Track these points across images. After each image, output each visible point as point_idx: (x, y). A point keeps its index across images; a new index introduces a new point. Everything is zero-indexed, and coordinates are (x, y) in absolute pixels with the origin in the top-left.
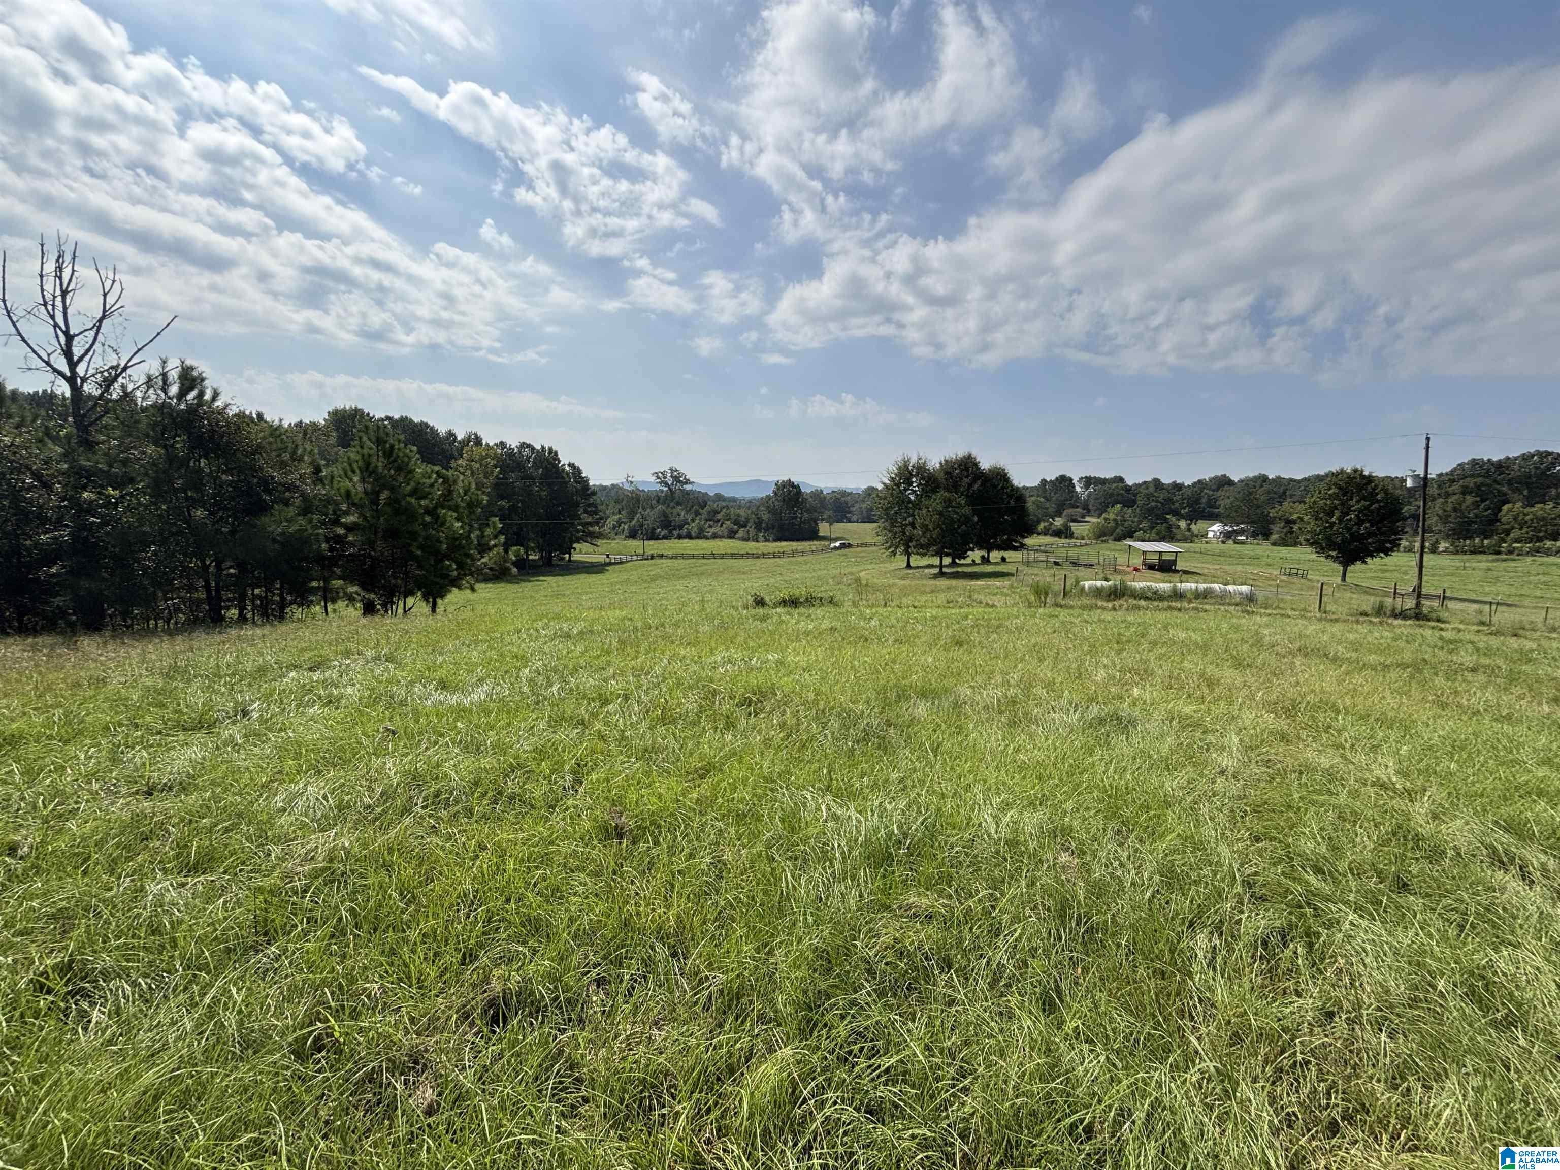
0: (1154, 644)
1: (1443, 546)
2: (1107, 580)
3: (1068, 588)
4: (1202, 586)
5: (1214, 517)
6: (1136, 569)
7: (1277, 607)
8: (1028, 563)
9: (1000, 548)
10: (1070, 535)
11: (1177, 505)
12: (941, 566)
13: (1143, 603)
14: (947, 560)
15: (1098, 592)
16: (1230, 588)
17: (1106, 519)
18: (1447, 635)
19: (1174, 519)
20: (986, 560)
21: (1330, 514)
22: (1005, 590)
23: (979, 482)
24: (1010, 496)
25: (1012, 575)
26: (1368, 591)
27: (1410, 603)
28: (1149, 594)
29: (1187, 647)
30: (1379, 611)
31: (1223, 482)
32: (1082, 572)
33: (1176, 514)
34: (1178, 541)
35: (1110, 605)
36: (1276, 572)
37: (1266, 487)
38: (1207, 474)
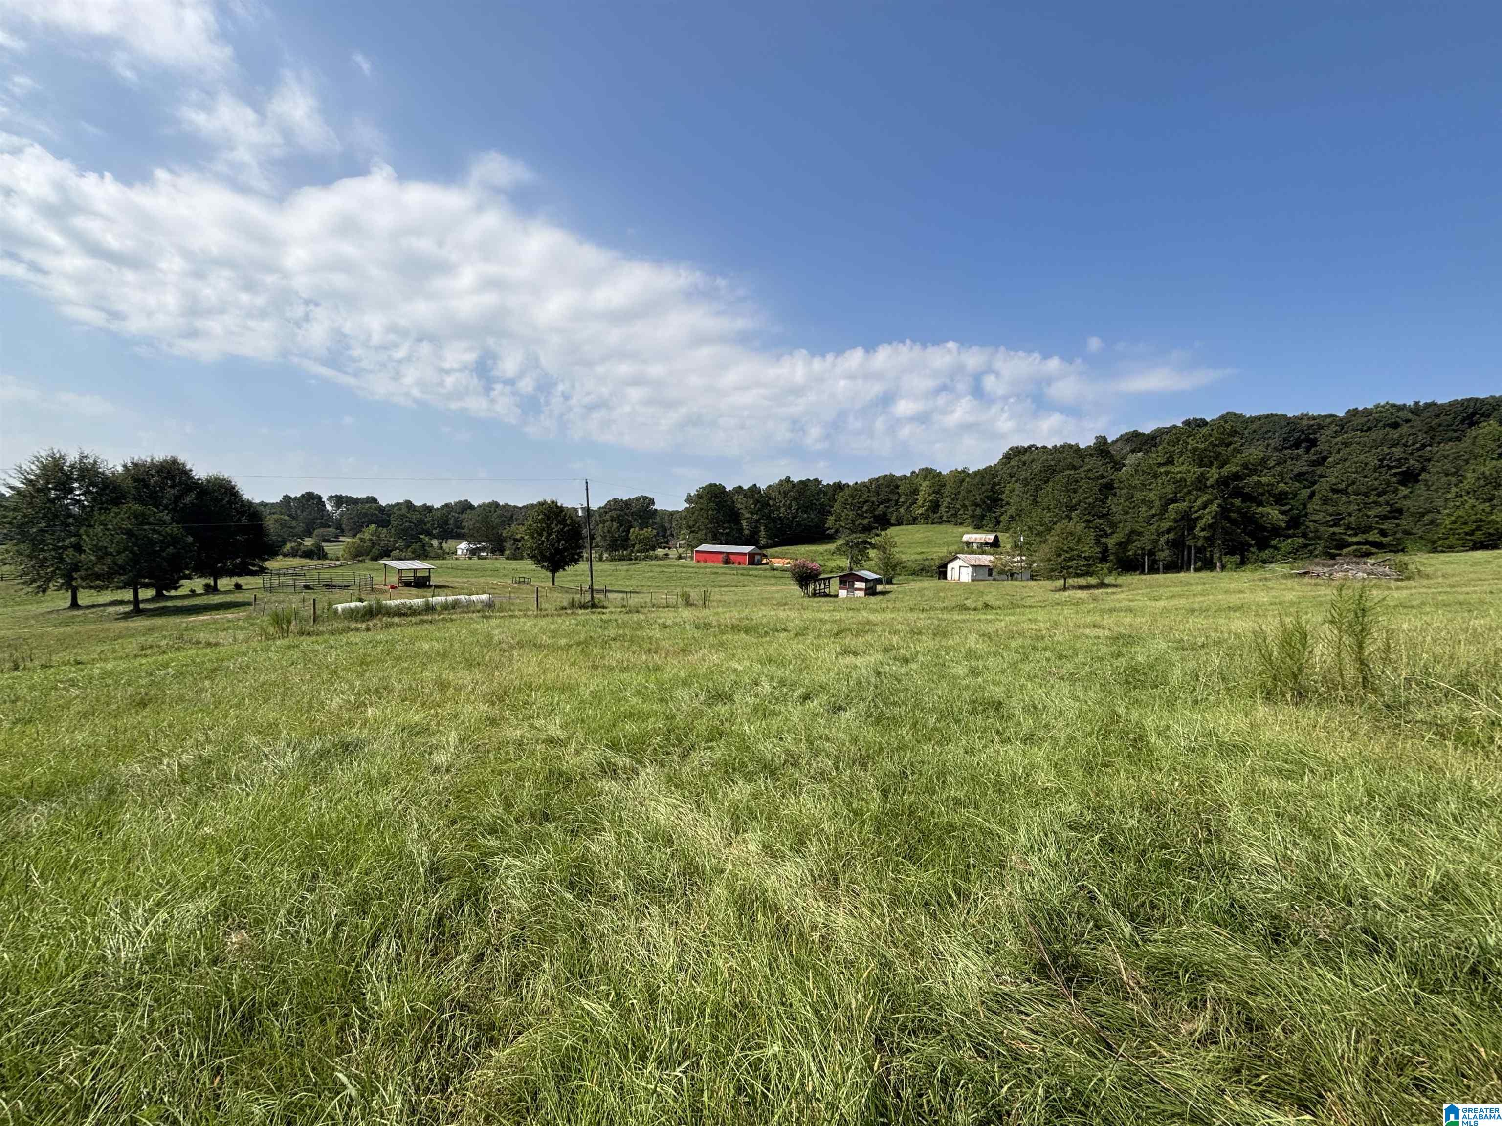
0: (398, 659)
1: (605, 556)
2: (361, 600)
3: (318, 612)
4: (451, 598)
5: (460, 537)
6: (393, 587)
7: (510, 610)
8: (271, 590)
9: (231, 574)
10: (325, 556)
11: (429, 525)
12: (136, 601)
13: (396, 620)
14: (150, 593)
15: (351, 615)
16: (474, 597)
17: (361, 539)
18: (604, 617)
19: (427, 539)
20: (211, 589)
21: (541, 535)
22: (240, 623)
23: (193, 495)
24: (242, 513)
25: (249, 604)
26: (567, 590)
27: (588, 597)
28: (404, 611)
29: (428, 658)
30: (573, 605)
31: (466, 506)
32: (337, 594)
33: (429, 534)
34: (432, 558)
35: (364, 626)
36: (510, 581)
37: (499, 512)
38: (453, 499)
